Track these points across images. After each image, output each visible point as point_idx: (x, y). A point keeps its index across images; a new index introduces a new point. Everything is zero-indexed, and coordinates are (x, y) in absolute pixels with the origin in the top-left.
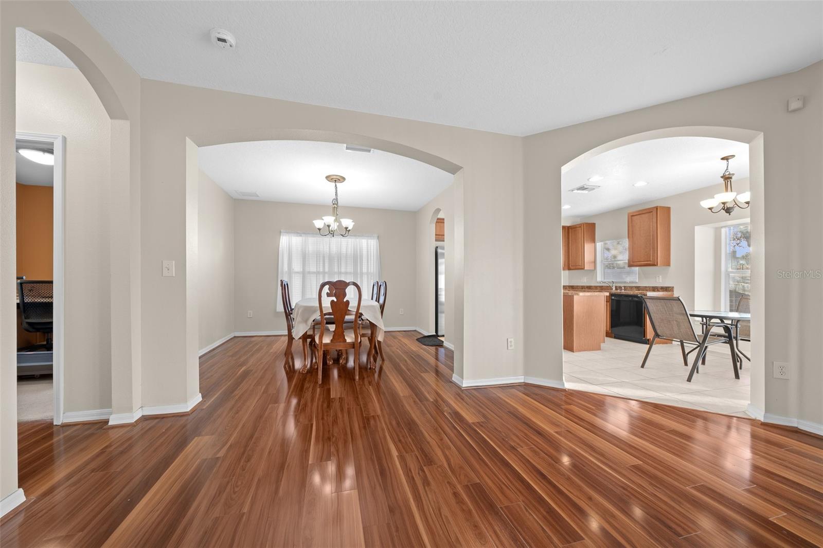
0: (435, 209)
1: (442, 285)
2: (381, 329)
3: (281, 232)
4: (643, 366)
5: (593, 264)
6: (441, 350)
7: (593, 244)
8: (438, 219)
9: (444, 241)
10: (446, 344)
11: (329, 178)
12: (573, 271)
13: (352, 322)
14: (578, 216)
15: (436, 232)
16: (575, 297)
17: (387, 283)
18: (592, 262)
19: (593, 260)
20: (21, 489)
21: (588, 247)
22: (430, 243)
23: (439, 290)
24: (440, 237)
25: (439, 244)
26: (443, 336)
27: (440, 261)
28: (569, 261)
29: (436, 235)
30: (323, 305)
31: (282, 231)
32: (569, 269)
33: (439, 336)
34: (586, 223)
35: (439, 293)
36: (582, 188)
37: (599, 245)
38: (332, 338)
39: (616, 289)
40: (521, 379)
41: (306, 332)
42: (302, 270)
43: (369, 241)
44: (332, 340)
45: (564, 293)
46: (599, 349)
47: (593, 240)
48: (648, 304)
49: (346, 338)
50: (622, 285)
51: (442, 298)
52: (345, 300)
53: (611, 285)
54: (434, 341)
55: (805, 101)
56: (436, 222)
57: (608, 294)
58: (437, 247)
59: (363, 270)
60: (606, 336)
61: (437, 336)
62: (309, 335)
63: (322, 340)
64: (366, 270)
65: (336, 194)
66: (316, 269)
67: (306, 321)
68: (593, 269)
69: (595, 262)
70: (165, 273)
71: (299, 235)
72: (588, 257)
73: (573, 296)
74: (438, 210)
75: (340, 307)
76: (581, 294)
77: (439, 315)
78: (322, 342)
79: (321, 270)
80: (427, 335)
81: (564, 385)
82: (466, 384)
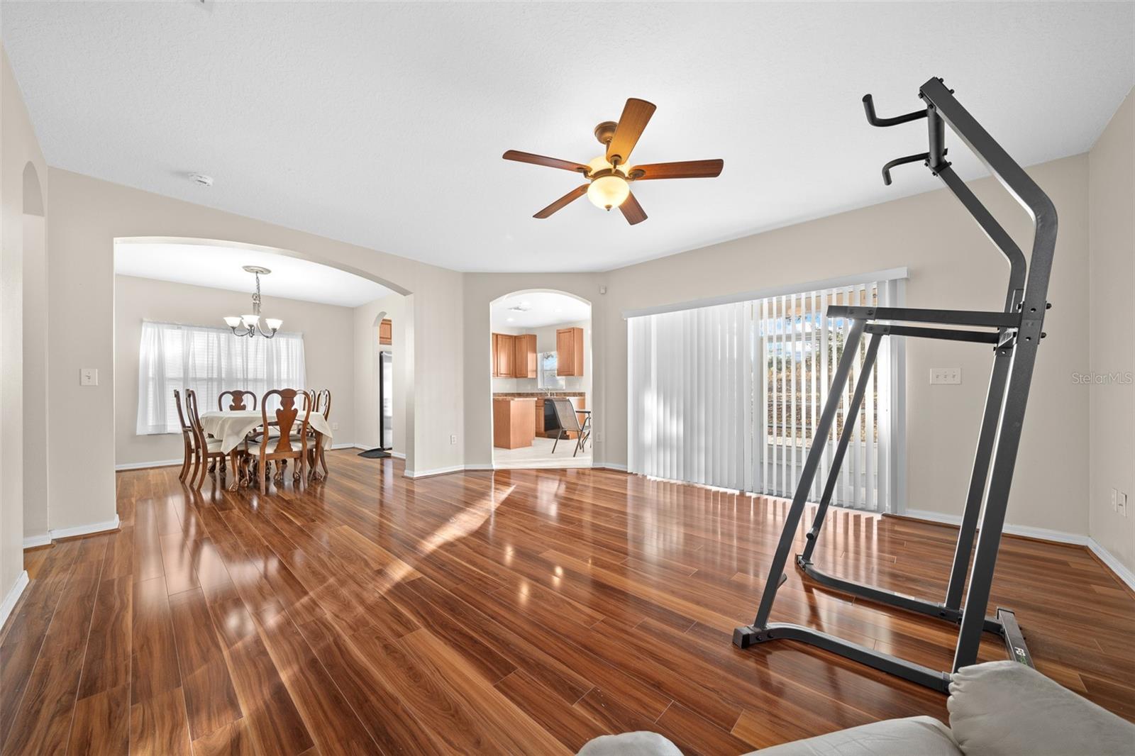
0: (379, 313)
1: (388, 394)
2: (328, 437)
3: (142, 321)
4: (553, 452)
5: (535, 373)
6: (389, 463)
7: (535, 355)
8: (384, 320)
9: (391, 344)
10: (393, 453)
11: (247, 269)
12: (520, 379)
13: (278, 437)
14: (522, 328)
15: (380, 334)
16: (512, 402)
17: (330, 392)
18: (533, 371)
19: (535, 369)
20: (26, 571)
21: (530, 356)
22: (372, 347)
23: (384, 401)
24: (386, 339)
25: (384, 348)
26: (391, 449)
27: (385, 364)
28: (515, 369)
29: (380, 338)
30: (267, 415)
31: (145, 319)
32: (516, 377)
33: (384, 450)
34: (529, 335)
35: (385, 405)
36: (518, 308)
37: (539, 355)
38: (275, 448)
39: (551, 396)
40: (462, 467)
41: (236, 447)
42: (182, 376)
43: (290, 340)
44: (275, 451)
45: (494, 399)
46: (531, 445)
47: (535, 351)
48: (556, 405)
49: (292, 447)
50: (554, 392)
51: (388, 412)
52: (293, 409)
53: (547, 392)
54: (380, 453)
55: (606, 289)
56: (382, 323)
57: (536, 399)
58: (382, 352)
59: (282, 376)
60: (536, 436)
61: (382, 449)
62: (239, 451)
63: (264, 451)
64: (286, 376)
65: (258, 288)
66: (206, 375)
67: (237, 433)
68: (535, 377)
69: (536, 371)
70: (85, 381)
71: (176, 326)
72: (531, 366)
73: (509, 401)
74: (384, 313)
75: (286, 417)
76: (516, 399)
77: (385, 431)
78: (264, 453)
79: (215, 376)
80: (368, 449)
81: (492, 466)
82: (417, 474)
